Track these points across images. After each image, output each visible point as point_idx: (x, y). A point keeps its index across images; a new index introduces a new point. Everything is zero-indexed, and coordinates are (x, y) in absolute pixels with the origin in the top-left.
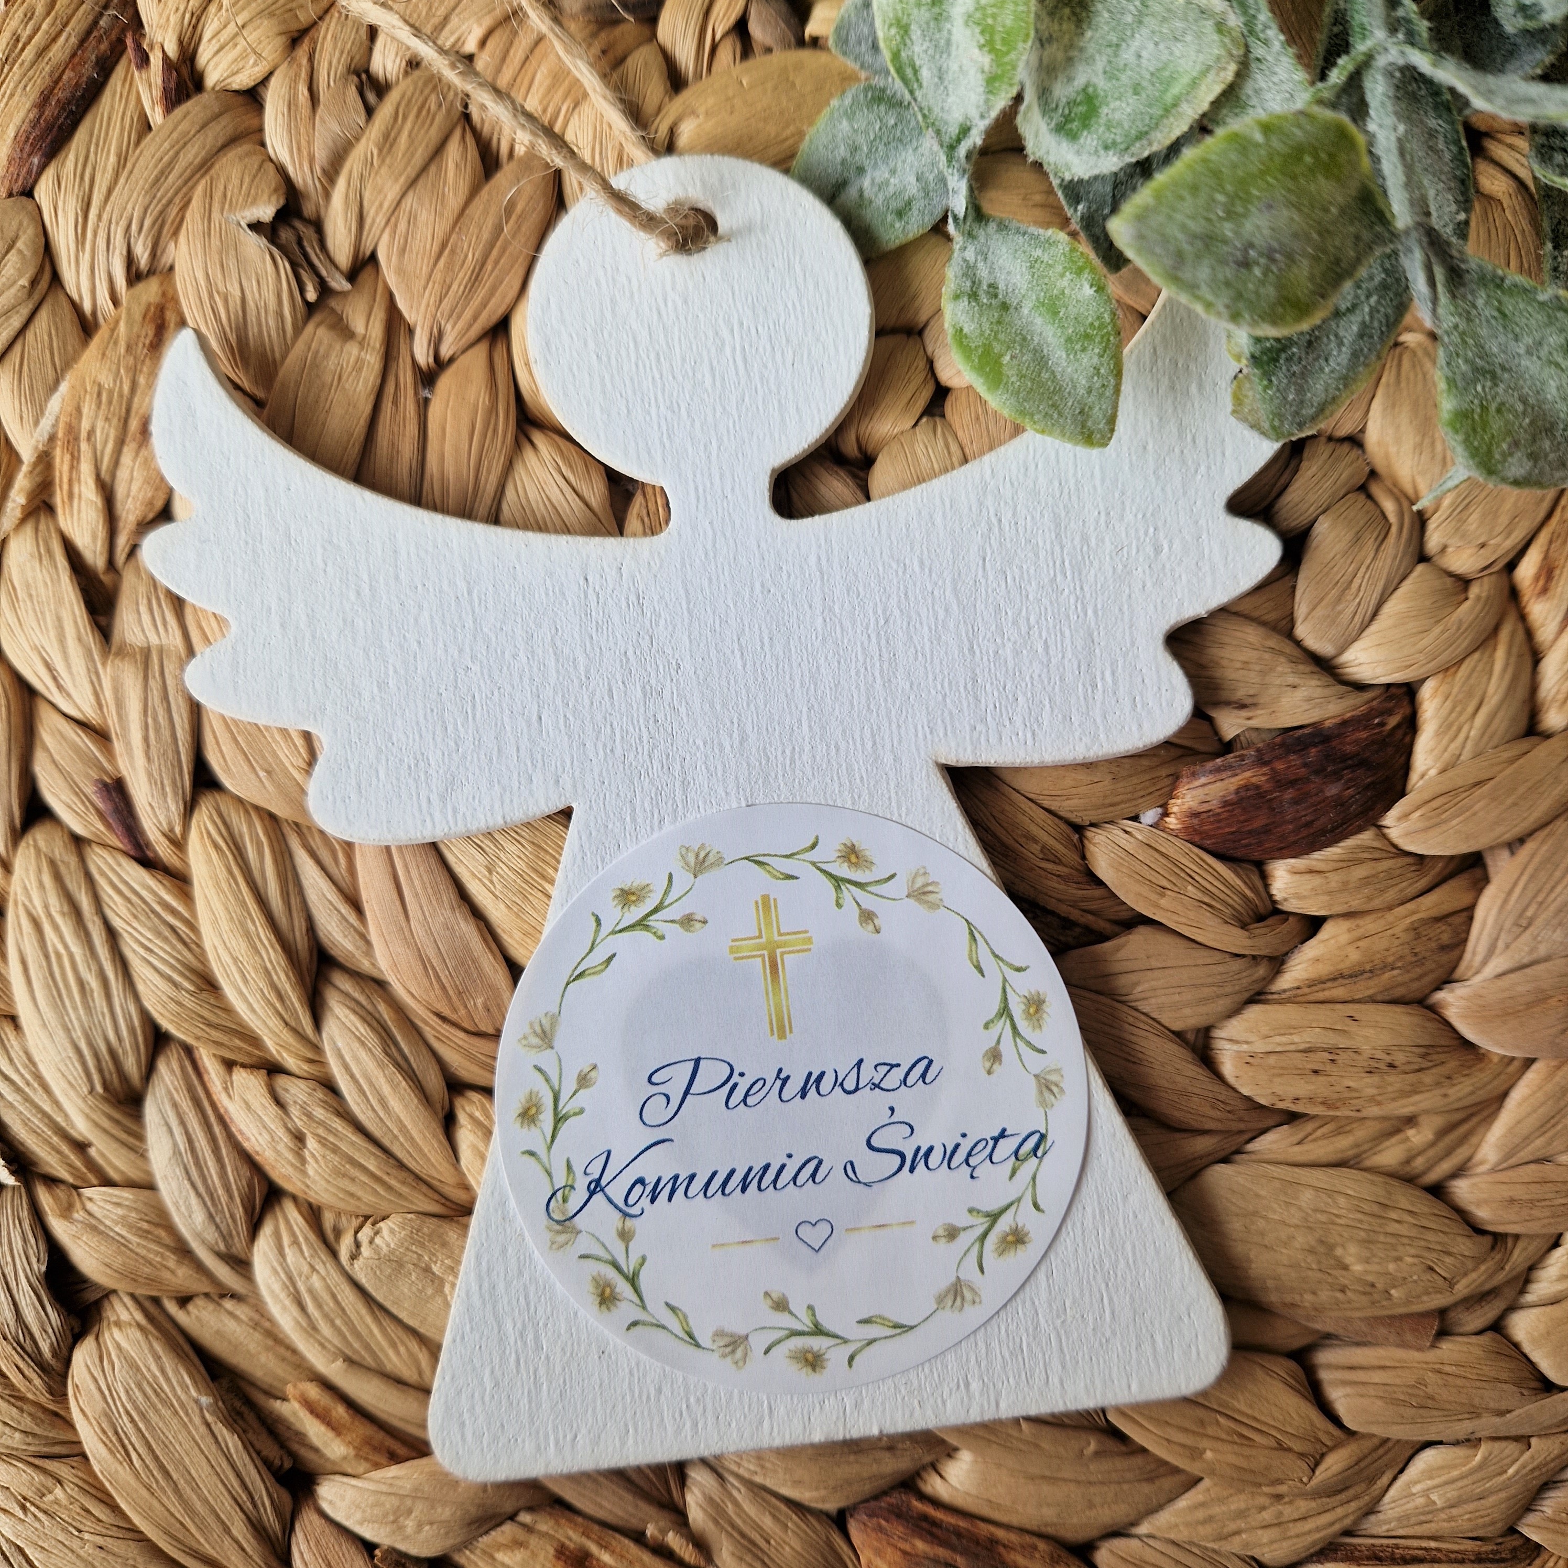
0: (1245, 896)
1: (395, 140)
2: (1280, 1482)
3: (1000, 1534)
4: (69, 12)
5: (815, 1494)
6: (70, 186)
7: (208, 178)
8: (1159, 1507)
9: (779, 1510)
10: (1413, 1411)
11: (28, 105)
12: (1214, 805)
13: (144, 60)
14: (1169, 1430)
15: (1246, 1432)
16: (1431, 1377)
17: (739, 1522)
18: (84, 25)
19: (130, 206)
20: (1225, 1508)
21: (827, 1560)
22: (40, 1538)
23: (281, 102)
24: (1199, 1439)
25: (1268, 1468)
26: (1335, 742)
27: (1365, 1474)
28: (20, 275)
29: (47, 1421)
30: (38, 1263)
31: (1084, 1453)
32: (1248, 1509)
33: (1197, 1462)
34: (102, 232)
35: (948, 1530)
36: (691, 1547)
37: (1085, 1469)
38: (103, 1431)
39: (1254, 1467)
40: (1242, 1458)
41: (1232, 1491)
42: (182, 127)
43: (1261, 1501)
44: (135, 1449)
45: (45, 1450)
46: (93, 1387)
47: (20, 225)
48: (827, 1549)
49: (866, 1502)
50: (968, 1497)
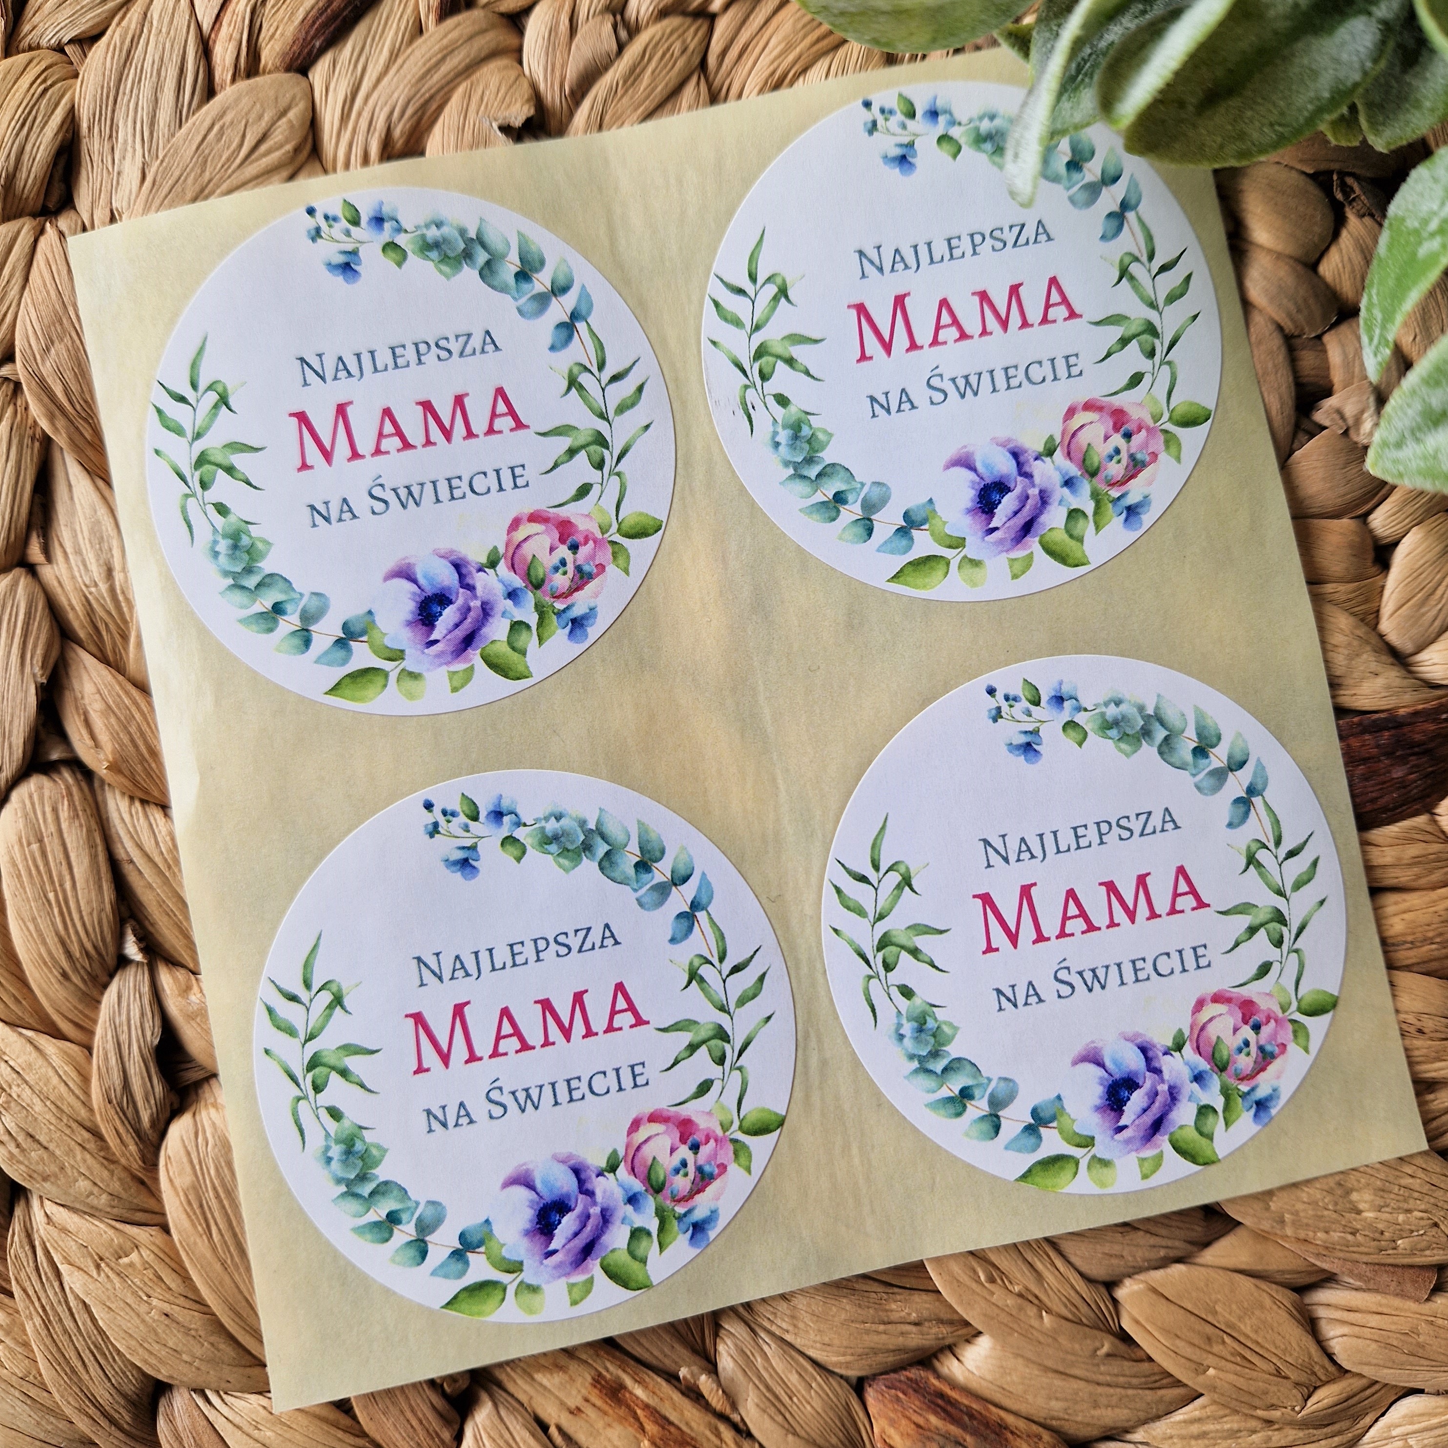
1: (639, 75)
2: (1272, 1407)
3: (1010, 1419)
5: (841, 1359)
6: (344, 71)
7: (469, 82)
8: (1158, 1417)
9: (806, 1370)
10: (1404, 1358)
14: (1179, 1343)
15: (1248, 1354)
16: (1423, 1327)
17: (766, 1376)
19: (396, 95)
20: (1218, 1427)
21: (843, 1425)
22: (109, 1298)
23: (543, 28)
24: (1205, 1355)
25: (1266, 1393)
26: (1406, 729)
27: (1351, 1411)
28: (287, 141)
29: (134, 1187)
30: (153, 1036)
31: (1098, 1353)
32: (1240, 1431)
33: (1201, 1378)
34: (366, 115)
35: (961, 1411)
36: (720, 1392)
37: (1095, 1369)
38: (190, 1203)
39: (1252, 1389)
40: (1242, 1379)
41: (1227, 1411)
42: (450, 36)
43: (1253, 1424)
44: (216, 1224)
45: (127, 1215)
46: (185, 1160)
47: (294, 98)
48: (845, 1413)
49: (886, 1372)
50: (983, 1382)
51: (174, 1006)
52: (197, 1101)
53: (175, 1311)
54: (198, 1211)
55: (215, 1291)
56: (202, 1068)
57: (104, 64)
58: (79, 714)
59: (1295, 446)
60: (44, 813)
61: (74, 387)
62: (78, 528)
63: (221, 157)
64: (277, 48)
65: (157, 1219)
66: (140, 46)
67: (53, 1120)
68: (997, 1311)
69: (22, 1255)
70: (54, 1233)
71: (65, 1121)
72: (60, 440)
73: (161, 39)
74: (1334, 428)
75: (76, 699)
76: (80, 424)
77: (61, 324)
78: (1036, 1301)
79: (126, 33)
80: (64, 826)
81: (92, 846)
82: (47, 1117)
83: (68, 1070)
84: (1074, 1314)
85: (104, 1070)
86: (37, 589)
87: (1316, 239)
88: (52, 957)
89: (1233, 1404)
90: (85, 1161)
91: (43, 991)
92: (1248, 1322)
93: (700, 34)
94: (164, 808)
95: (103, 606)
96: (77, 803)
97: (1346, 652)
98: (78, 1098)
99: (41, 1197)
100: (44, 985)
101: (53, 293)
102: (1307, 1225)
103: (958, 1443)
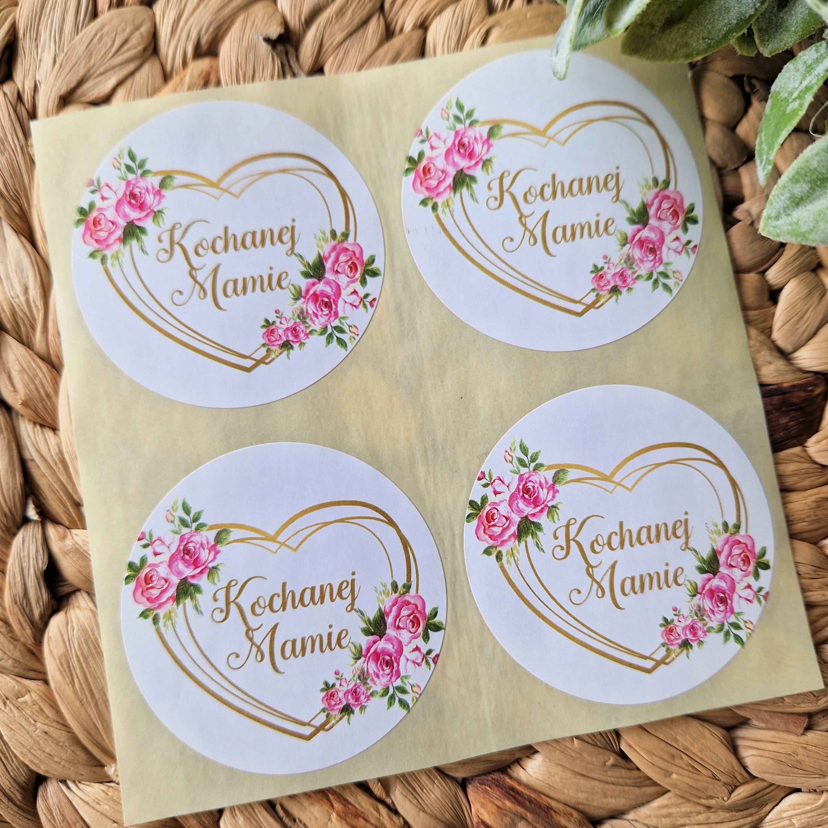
1: (345, 13)
2: (711, 797)
3: (554, 804)
5: (453, 767)
6: (173, 6)
7: (246, 13)
8: (642, 804)
10: (788, 769)
14: (654, 758)
15: (696, 766)
16: (800, 751)
19: (204, 19)
20: (678, 810)
22: (11, 722)
24: (670, 766)
25: (706, 789)
26: (787, 396)
27: (758, 802)
28: (139, 44)
29: (28, 656)
30: (43, 564)
31: (607, 764)
32: (691, 812)
33: (668, 780)
34: (186, 31)
35: (525, 798)
37: (605, 774)
38: (62, 664)
39: (698, 786)
40: (692, 781)
41: (683, 801)
43: (699, 808)
44: (78, 677)
45: (23, 673)
46: (60, 639)
47: (144, 20)
48: (455, 800)
49: (479, 775)
50: (538, 781)
51: (56, 548)
52: (68, 604)
53: (51, 730)
54: (67, 670)
55: (76, 718)
56: (71, 585)
58: (5, 373)
61: (9, 181)
62: (8, 264)
63: (100, 52)
65: (41, 676)
74: (745, 221)
75: (4, 364)
76: (12, 203)
81: (10, 450)
84: (592, 740)
85: (13, 584)
87: (735, 113)
89: (687, 796)
92: (696, 746)
94: (54, 429)
95: (22, 310)
103: (523, 818)
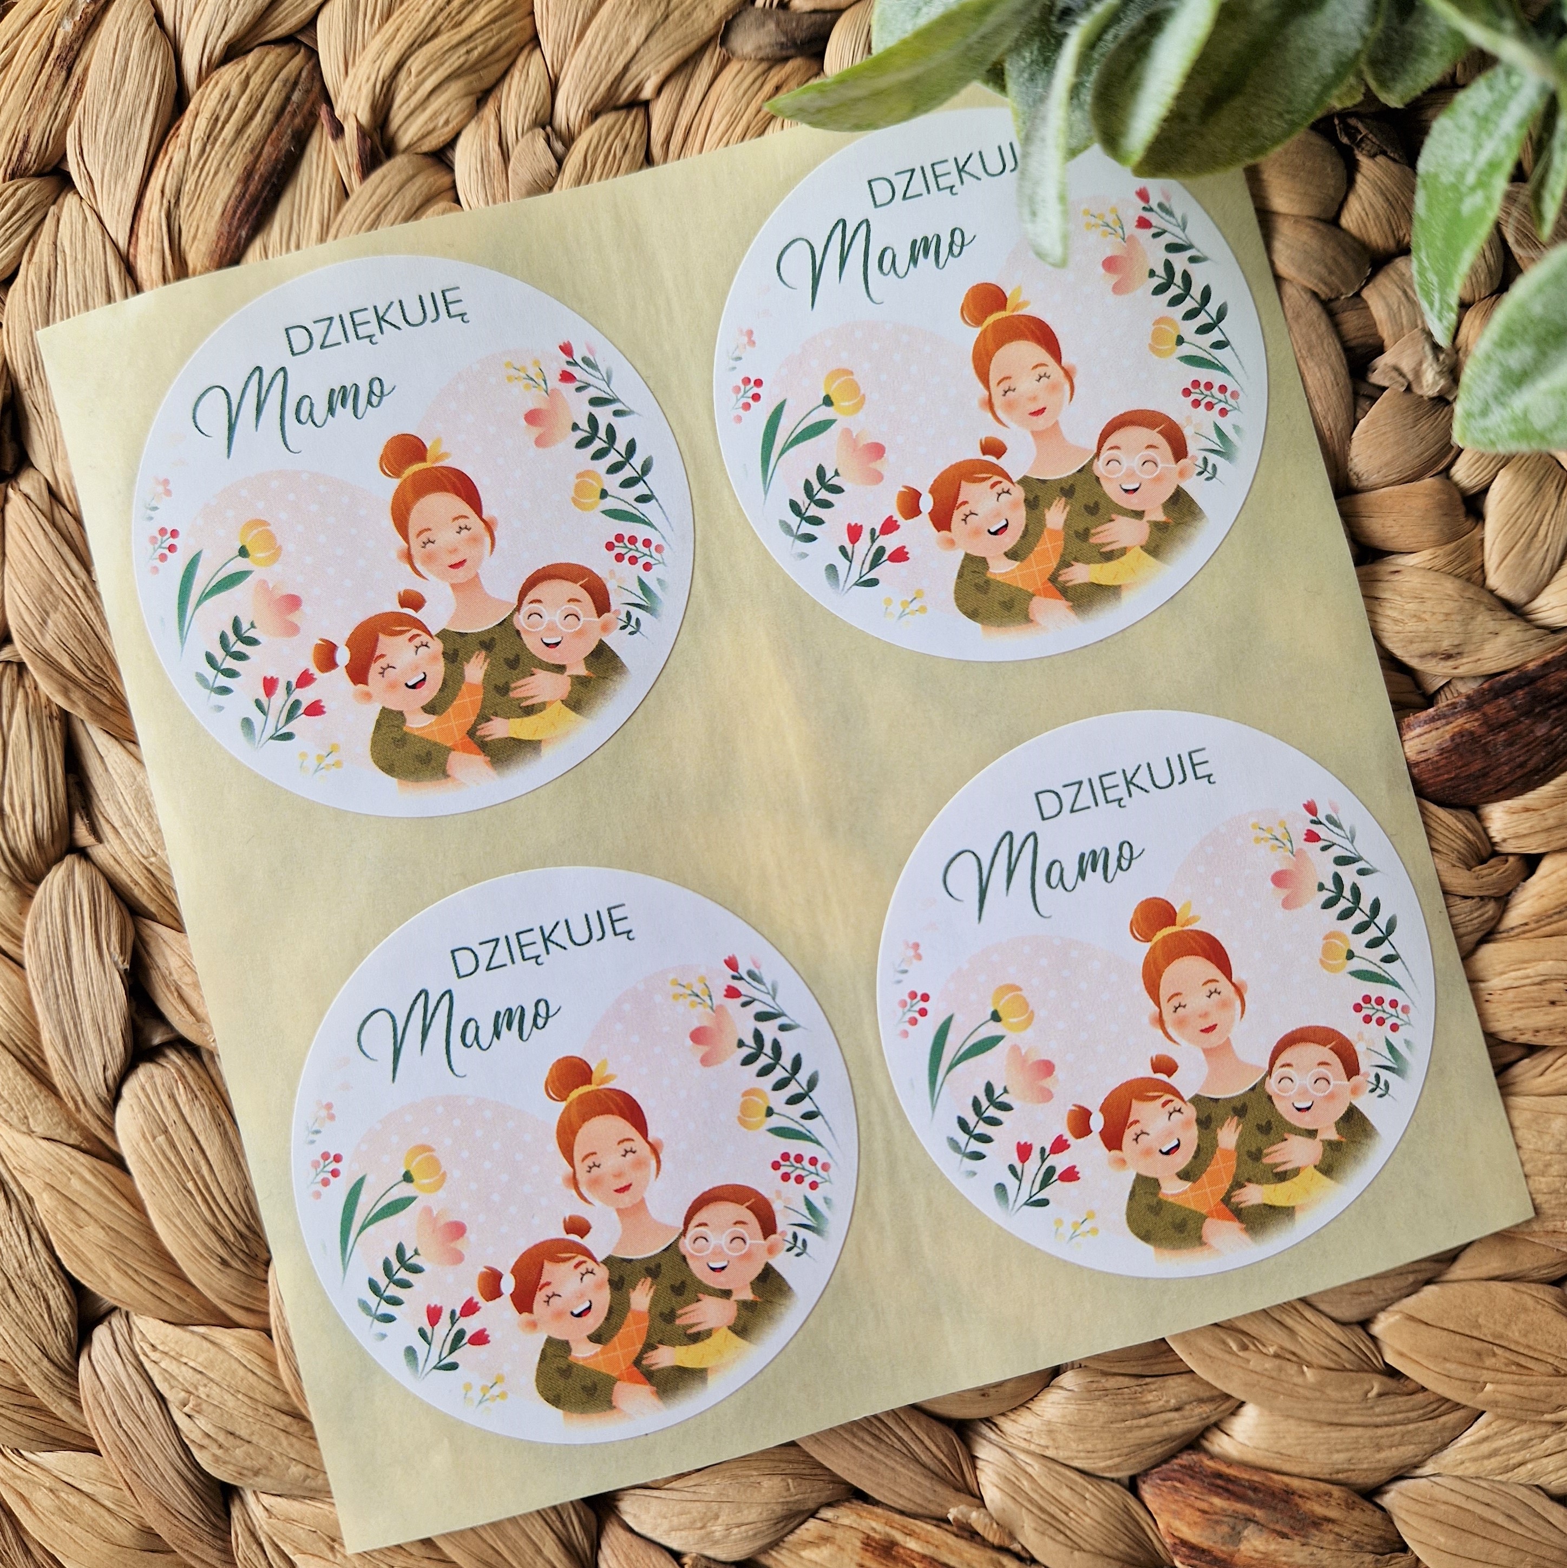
0: (1467, 841)
2: (1560, 1408)
3: (1295, 1483)
4: (263, 90)
5: (1110, 1463)
8: (1445, 1446)
9: (1076, 1483)
11: (233, 181)
12: (1432, 753)
13: (338, 130)
14: (1449, 1366)
15: (1522, 1361)
17: (1036, 1497)
18: (277, 103)
20: (1508, 1441)
21: (1127, 1528)
23: (473, 159)
24: (1479, 1372)
25: (1549, 1395)
26: (1540, 683)
31: (1370, 1395)
32: (1531, 1440)
33: (1480, 1396)
35: (1244, 1486)
36: (995, 1526)
37: (1370, 1412)
39: (1535, 1395)
40: (1522, 1388)
41: (1514, 1423)
42: (378, 192)
43: (1543, 1429)
48: (1126, 1517)
49: (1157, 1465)
50: (1259, 1452)
57: (26, 307)
58: (171, 992)
59: (1359, 415)
60: (161, 1103)
61: (82, 655)
62: (121, 799)
64: (203, 248)
66: (59, 280)
67: (250, 1413)
68: (1256, 1377)
69: (252, 1556)
70: (279, 1524)
71: (261, 1409)
72: (80, 712)
73: (79, 267)
74: (1396, 386)
75: (164, 977)
76: (96, 691)
77: (52, 592)
78: (1294, 1359)
79: (41, 269)
80: (186, 1110)
81: (219, 1124)
82: (243, 1410)
83: (251, 1359)
84: (1336, 1362)
86: (95, 872)
87: (1331, 192)
88: (208, 1248)
89: (1519, 1414)
90: (292, 1445)
91: (205, 1284)
92: (1515, 1328)
93: (637, 126)
96: (192, 1084)
97: (1460, 618)
98: (269, 1384)
99: (255, 1492)
100: (205, 1277)
101: (35, 562)
102: (1553, 1215)
103: (1249, 1520)
